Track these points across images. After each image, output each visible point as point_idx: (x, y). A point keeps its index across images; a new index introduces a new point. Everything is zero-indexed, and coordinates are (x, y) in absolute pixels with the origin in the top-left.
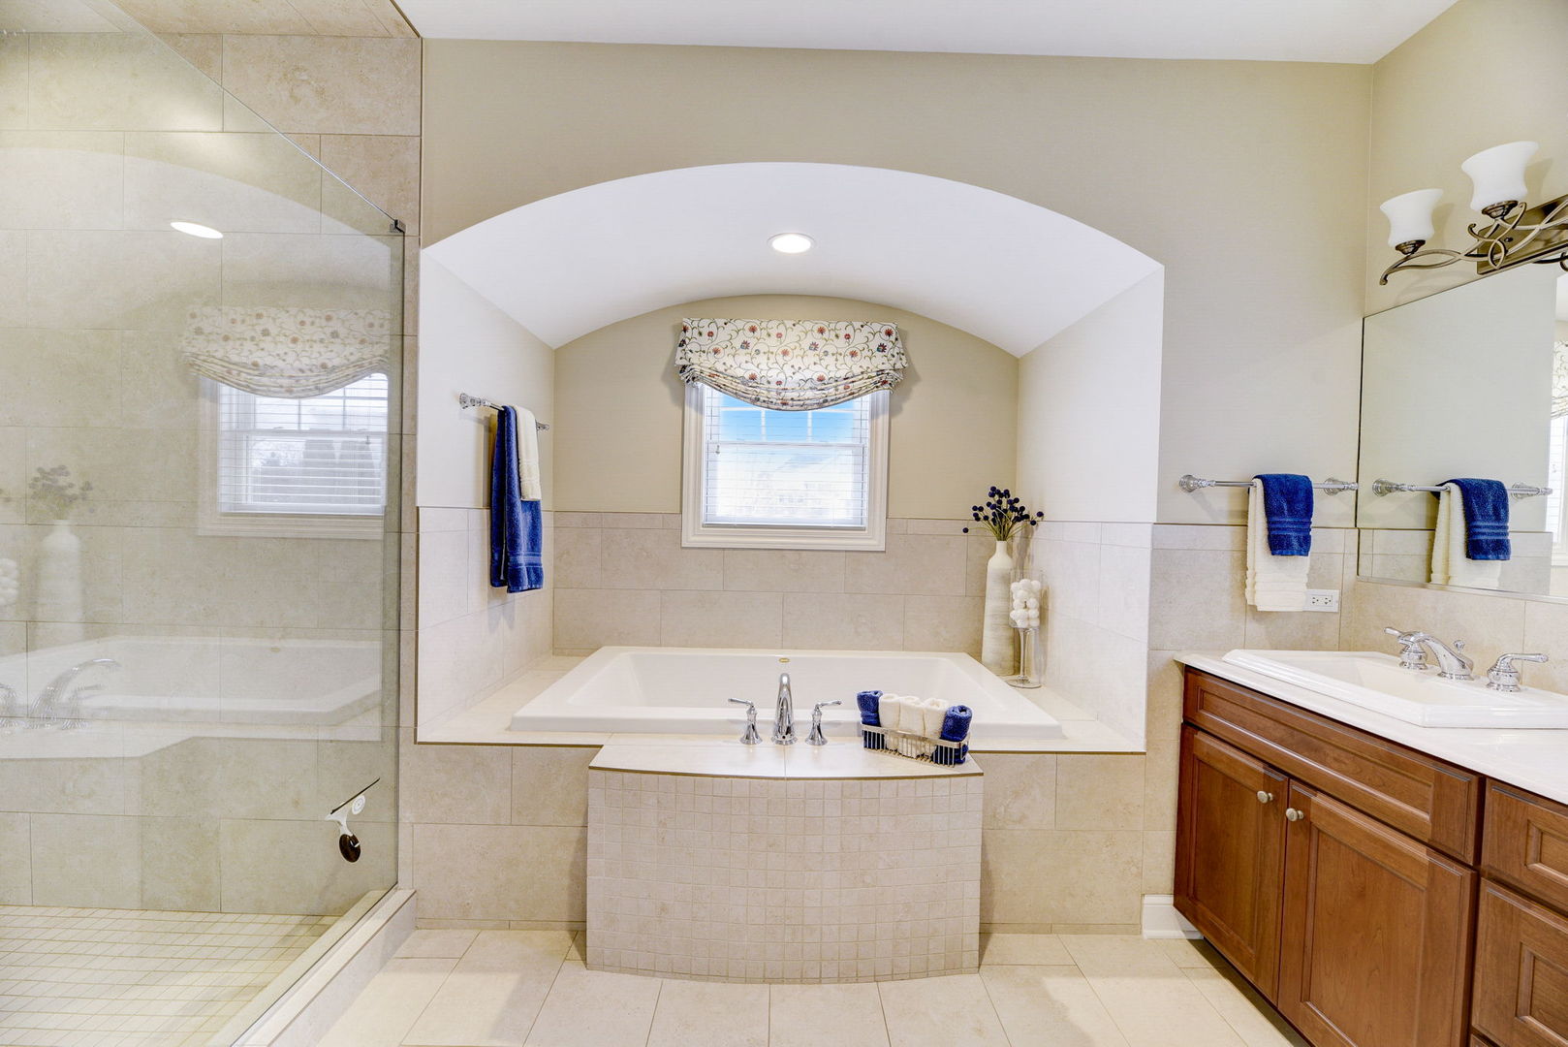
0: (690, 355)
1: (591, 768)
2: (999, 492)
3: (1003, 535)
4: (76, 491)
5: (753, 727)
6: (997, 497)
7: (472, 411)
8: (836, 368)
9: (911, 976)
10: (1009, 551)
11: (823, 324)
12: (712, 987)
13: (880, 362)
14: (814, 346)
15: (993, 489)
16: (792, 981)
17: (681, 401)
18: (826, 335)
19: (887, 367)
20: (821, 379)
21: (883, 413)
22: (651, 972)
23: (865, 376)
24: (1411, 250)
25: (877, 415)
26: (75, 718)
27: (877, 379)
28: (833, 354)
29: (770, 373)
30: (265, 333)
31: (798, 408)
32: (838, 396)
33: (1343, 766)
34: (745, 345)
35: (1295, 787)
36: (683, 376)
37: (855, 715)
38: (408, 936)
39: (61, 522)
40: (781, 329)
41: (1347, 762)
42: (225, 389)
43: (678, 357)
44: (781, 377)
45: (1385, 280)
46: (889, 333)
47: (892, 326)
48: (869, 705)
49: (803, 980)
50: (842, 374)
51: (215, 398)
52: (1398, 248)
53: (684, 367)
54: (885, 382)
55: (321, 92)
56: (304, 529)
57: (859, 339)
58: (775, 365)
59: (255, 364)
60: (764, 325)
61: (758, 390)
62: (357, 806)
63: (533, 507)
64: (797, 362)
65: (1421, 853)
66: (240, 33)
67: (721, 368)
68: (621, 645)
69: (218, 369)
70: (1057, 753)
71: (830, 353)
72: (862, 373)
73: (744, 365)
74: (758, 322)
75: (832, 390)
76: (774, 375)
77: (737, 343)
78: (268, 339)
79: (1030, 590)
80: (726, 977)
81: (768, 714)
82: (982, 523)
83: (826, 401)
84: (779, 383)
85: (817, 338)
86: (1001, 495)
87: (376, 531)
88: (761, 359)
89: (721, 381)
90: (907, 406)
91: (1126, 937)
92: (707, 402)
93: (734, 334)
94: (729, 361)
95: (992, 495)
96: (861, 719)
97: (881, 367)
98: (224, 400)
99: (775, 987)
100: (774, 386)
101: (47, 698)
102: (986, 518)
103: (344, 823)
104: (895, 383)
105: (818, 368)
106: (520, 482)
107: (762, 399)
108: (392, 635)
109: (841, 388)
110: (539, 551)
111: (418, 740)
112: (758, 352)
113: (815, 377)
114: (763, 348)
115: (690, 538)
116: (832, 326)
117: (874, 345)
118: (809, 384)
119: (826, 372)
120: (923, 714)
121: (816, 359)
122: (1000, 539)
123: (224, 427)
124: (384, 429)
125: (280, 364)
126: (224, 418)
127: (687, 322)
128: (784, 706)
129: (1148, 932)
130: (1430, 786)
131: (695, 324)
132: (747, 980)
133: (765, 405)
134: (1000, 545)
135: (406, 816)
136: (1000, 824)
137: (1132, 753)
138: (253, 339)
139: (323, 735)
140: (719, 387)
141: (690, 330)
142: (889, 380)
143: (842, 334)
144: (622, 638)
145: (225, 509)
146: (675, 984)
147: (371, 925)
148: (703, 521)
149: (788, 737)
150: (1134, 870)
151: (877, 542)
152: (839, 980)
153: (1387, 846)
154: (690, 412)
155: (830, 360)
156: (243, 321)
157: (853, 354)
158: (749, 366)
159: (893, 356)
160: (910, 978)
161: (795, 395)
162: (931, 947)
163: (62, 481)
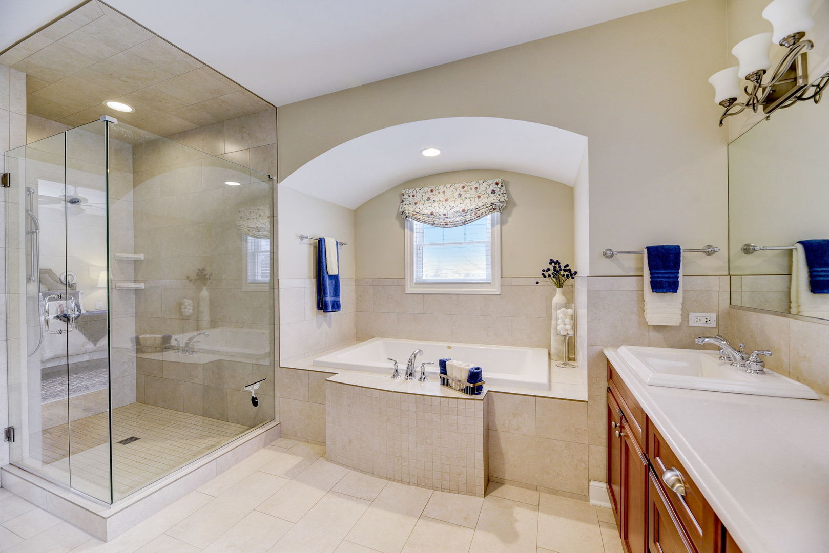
0: (405, 206)
1: (326, 380)
2: (554, 262)
3: (560, 285)
4: (207, 276)
5: (396, 371)
6: (553, 264)
7: (305, 241)
8: (470, 205)
9: (450, 491)
10: (564, 294)
11: (464, 184)
12: (367, 477)
13: (493, 199)
14: (460, 195)
15: (551, 260)
16: (398, 481)
17: (403, 227)
18: (466, 189)
19: (496, 201)
20: (463, 211)
21: (497, 224)
22: (347, 466)
23: (485, 207)
24: (728, 104)
25: (494, 226)
26: (193, 351)
27: (491, 208)
28: (469, 198)
29: (440, 210)
30: (260, 215)
31: (453, 226)
32: (472, 218)
34: (429, 199)
35: (623, 419)
36: (403, 217)
37: (438, 369)
38: (276, 439)
39: (204, 287)
40: (445, 189)
42: (250, 238)
43: (401, 207)
44: (445, 212)
45: (721, 123)
46: (497, 184)
47: (499, 180)
48: (443, 364)
49: (402, 482)
50: (473, 207)
51: (247, 241)
52: (721, 104)
53: (403, 212)
54: (495, 209)
55: (249, 134)
56: (263, 288)
57: (482, 189)
58: (442, 207)
59: (257, 228)
60: (437, 188)
61: (434, 219)
62: (257, 386)
63: (335, 278)
64: (452, 204)
65: (640, 453)
66: (228, 120)
67: (417, 210)
68: (382, 337)
69: (246, 230)
70: (535, 396)
71: (468, 198)
72: (483, 206)
73: (429, 208)
74: (434, 187)
75: (469, 216)
76: (442, 211)
77: (425, 198)
78: (261, 217)
79: (565, 314)
80: (372, 474)
81: (403, 367)
82: (547, 279)
83: (466, 221)
84: (445, 215)
85: (461, 191)
86: (556, 264)
87: (267, 288)
88: (436, 204)
89: (418, 217)
90: (510, 219)
91: (579, 501)
92: (415, 227)
93: (424, 194)
94: (421, 207)
95: (551, 263)
96: (439, 371)
97: (493, 202)
98: (249, 241)
99: (390, 482)
100: (442, 216)
101: (187, 344)
102: (549, 276)
103: (253, 392)
104: (503, 208)
105: (462, 205)
106: (327, 268)
107: (436, 223)
108: (272, 326)
109: (473, 214)
110: (339, 295)
111: (281, 366)
112: (434, 201)
113: (461, 210)
114: (436, 199)
115: (409, 289)
116: (469, 184)
117: (489, 191)
118: (458, 214)
119: (466, 207)
120: (461, 369)
121: (461, 201)
122: (558, 287)
123: (249, 251)
124: (269, 249)
125: (264, 226)
126: (249, 248)
127: (403, 191)
128: (411, 362)
129: (593, 502)
131: (407, 192)
132: (380, 477)
133: (438, 226)
134: (559, 290)
135: (277, 394)
136: (507, 429)
137: (579, 401)
138: (256, 218)
139: (254, 362)
140: (417, 220)
141: (405, 195)
142: (497, 207)
143: (473, 188)
144: (382, 335)
145: (250, 281)
146: (353, 472)
147: (260, 431)
148: (415, 281)
149: (410, 377)
150: (583, 465)
151: (496, 290)
152: (417, 485)
154: (408, 232)
155: (468, 201)
156: (254, 212)
157: (479, 197)
158: (431, 208)
159: (499, 195)
160: (450, 492)
161: (451, 220)
162: (460, 479)
163: (205, 273)
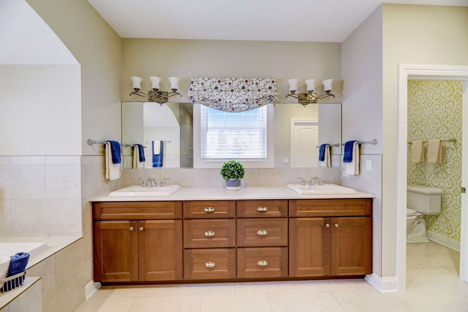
33: (153, 211)
35: (140, 222)
41: (154, 210)
45: (130, 95)
65: (172, 221)
70: (54, 254)
129: (87, 298)
130: (173, 207)
137: (80, 239)
153: (165, 224)
